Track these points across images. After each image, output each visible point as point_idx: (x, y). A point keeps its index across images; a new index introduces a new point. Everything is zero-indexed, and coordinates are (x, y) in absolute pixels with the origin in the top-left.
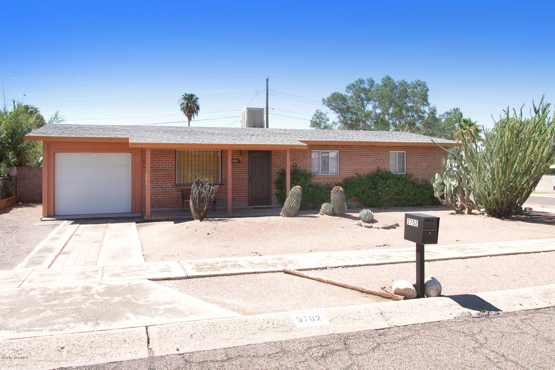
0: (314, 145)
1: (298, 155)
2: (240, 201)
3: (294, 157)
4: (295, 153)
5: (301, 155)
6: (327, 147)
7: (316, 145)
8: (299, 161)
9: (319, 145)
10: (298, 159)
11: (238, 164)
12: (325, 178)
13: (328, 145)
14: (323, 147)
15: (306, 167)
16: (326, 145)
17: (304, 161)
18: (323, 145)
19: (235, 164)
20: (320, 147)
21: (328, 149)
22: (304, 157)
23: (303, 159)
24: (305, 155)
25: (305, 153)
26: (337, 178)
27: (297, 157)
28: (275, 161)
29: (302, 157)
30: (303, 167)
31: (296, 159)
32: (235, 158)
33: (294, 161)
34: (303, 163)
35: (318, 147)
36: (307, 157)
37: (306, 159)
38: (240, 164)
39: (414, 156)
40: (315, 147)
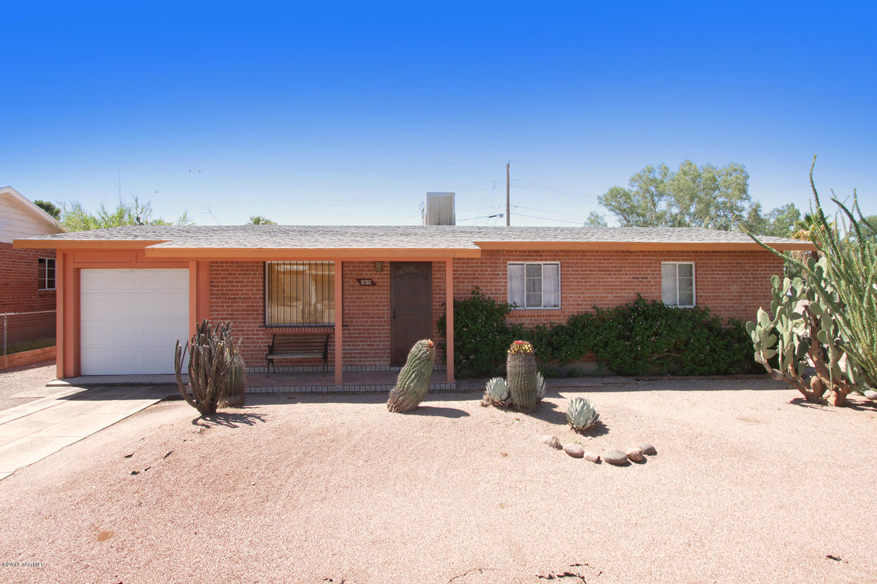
0: (512, 251)
1: (481, 271)
2: (375, 357)
3: (474, 274)
4: (476, 267)
5: (487, 271)
6: (536, 256)
7: (516, 251)
8: (483, 282)
9: (521, 251)
10: (481, 278)
11: (371, 288)
12: (534, 316)
13: (539, 251)
14: (529, 256)
15: (497, 294)
16: (534, 252)
17: (492, 282)
18: (530, 251)
19: (366, 287)
20: (524, 256)
21: (539, 258)
22: (493, 274)
23: (491, 278)
24: (494, 271)
25: (495, 267)
26: (555, 316)
27: (479, 274)
28: (439, 282)
29: (489, 274)
30: (491, 294)
31: (478, 278)
32: (366, 277)
33: (473, 282)
34: (491, 286)
35: (521, 256)
36: (499, 275)
37: (497, 278)
38: (376, 287)
39: (711, 270)
40: (514, 256)
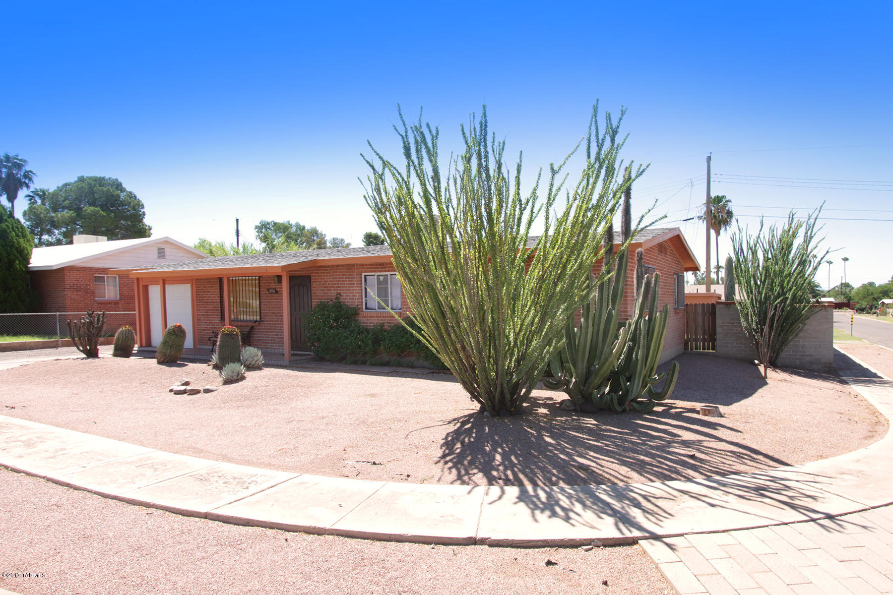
0: (363, 265)
1: (343, 281)
2: (279, 343)
3: (338, 284)
4: (339, 278)
5: (346, 281)
6: (381, 268)
7: (366, 265)
8: (343, 290)
9: (370, 265)
10: (343, 287)
11: (276, 295)
12: (380, 317)
13: (383, 264)
14: (376, 268)
15: (353, 299)
16: (380, 265)
17: (350, 290)
18: (376, 265)
19: (273, 295)
20: (372, 268)
21: (384, 269)
22: (351, 284)
23: (349, 287)
24: (351, 281)
25: (352, 278)
27: (341, 284)
28: (315, 290)
29: (348, 284)
30: (350, 299)
31: (340, 287)
32: (273, 287)
33: (337, 290)
34: (349, 293)
35: (370, 268)
36: (354, 284)
37: (353, 287)
38: (278, 295)
40: (365, 268)
